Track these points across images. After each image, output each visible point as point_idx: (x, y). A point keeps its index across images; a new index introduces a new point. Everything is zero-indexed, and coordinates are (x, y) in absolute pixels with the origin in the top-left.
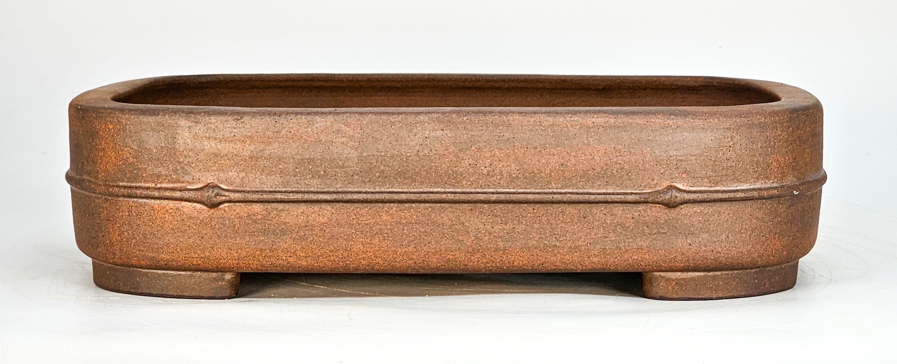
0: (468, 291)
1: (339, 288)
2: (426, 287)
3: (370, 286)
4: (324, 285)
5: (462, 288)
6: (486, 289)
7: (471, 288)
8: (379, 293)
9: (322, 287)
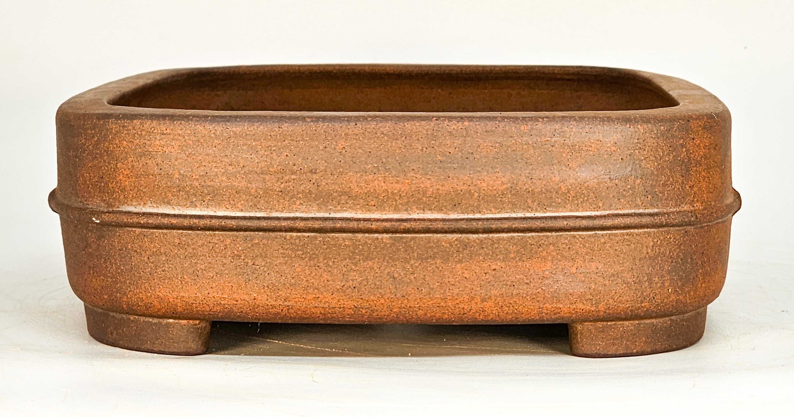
0: (460, 348)
1: (298, 342)
2: (407, 343)
3: (336, 341)
4: (279, 339)
5: (453, 345)
6: (483, 346)
7: (464, 345)
8: (348, 350)
9: (277, 341)
